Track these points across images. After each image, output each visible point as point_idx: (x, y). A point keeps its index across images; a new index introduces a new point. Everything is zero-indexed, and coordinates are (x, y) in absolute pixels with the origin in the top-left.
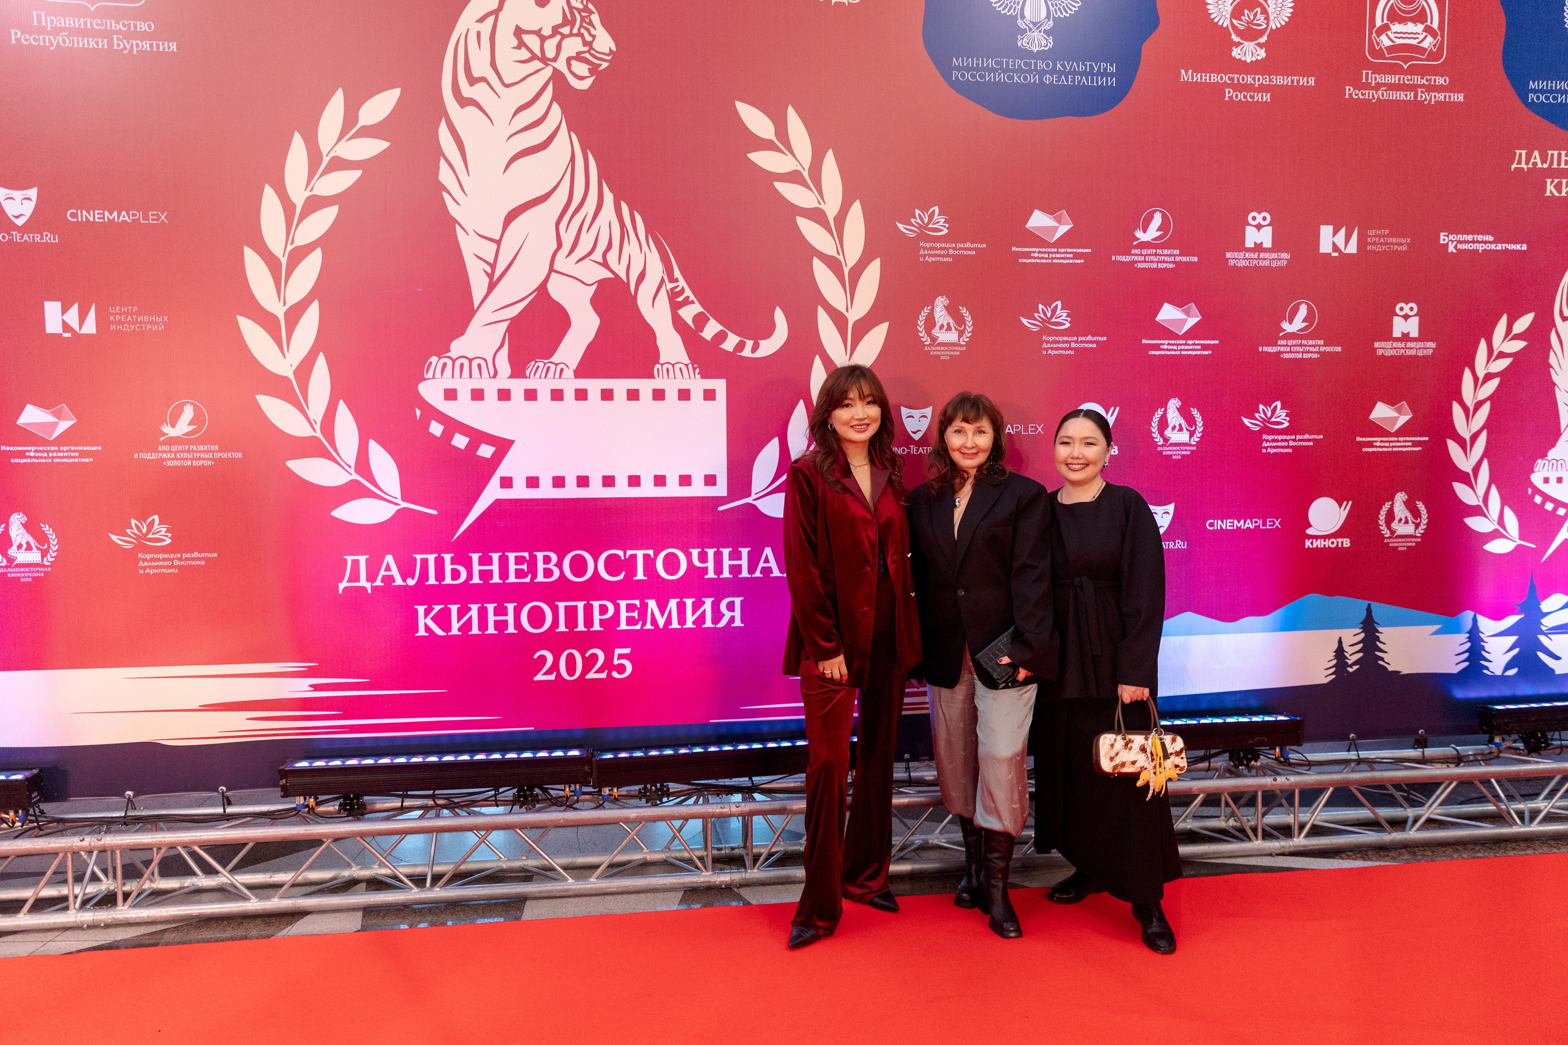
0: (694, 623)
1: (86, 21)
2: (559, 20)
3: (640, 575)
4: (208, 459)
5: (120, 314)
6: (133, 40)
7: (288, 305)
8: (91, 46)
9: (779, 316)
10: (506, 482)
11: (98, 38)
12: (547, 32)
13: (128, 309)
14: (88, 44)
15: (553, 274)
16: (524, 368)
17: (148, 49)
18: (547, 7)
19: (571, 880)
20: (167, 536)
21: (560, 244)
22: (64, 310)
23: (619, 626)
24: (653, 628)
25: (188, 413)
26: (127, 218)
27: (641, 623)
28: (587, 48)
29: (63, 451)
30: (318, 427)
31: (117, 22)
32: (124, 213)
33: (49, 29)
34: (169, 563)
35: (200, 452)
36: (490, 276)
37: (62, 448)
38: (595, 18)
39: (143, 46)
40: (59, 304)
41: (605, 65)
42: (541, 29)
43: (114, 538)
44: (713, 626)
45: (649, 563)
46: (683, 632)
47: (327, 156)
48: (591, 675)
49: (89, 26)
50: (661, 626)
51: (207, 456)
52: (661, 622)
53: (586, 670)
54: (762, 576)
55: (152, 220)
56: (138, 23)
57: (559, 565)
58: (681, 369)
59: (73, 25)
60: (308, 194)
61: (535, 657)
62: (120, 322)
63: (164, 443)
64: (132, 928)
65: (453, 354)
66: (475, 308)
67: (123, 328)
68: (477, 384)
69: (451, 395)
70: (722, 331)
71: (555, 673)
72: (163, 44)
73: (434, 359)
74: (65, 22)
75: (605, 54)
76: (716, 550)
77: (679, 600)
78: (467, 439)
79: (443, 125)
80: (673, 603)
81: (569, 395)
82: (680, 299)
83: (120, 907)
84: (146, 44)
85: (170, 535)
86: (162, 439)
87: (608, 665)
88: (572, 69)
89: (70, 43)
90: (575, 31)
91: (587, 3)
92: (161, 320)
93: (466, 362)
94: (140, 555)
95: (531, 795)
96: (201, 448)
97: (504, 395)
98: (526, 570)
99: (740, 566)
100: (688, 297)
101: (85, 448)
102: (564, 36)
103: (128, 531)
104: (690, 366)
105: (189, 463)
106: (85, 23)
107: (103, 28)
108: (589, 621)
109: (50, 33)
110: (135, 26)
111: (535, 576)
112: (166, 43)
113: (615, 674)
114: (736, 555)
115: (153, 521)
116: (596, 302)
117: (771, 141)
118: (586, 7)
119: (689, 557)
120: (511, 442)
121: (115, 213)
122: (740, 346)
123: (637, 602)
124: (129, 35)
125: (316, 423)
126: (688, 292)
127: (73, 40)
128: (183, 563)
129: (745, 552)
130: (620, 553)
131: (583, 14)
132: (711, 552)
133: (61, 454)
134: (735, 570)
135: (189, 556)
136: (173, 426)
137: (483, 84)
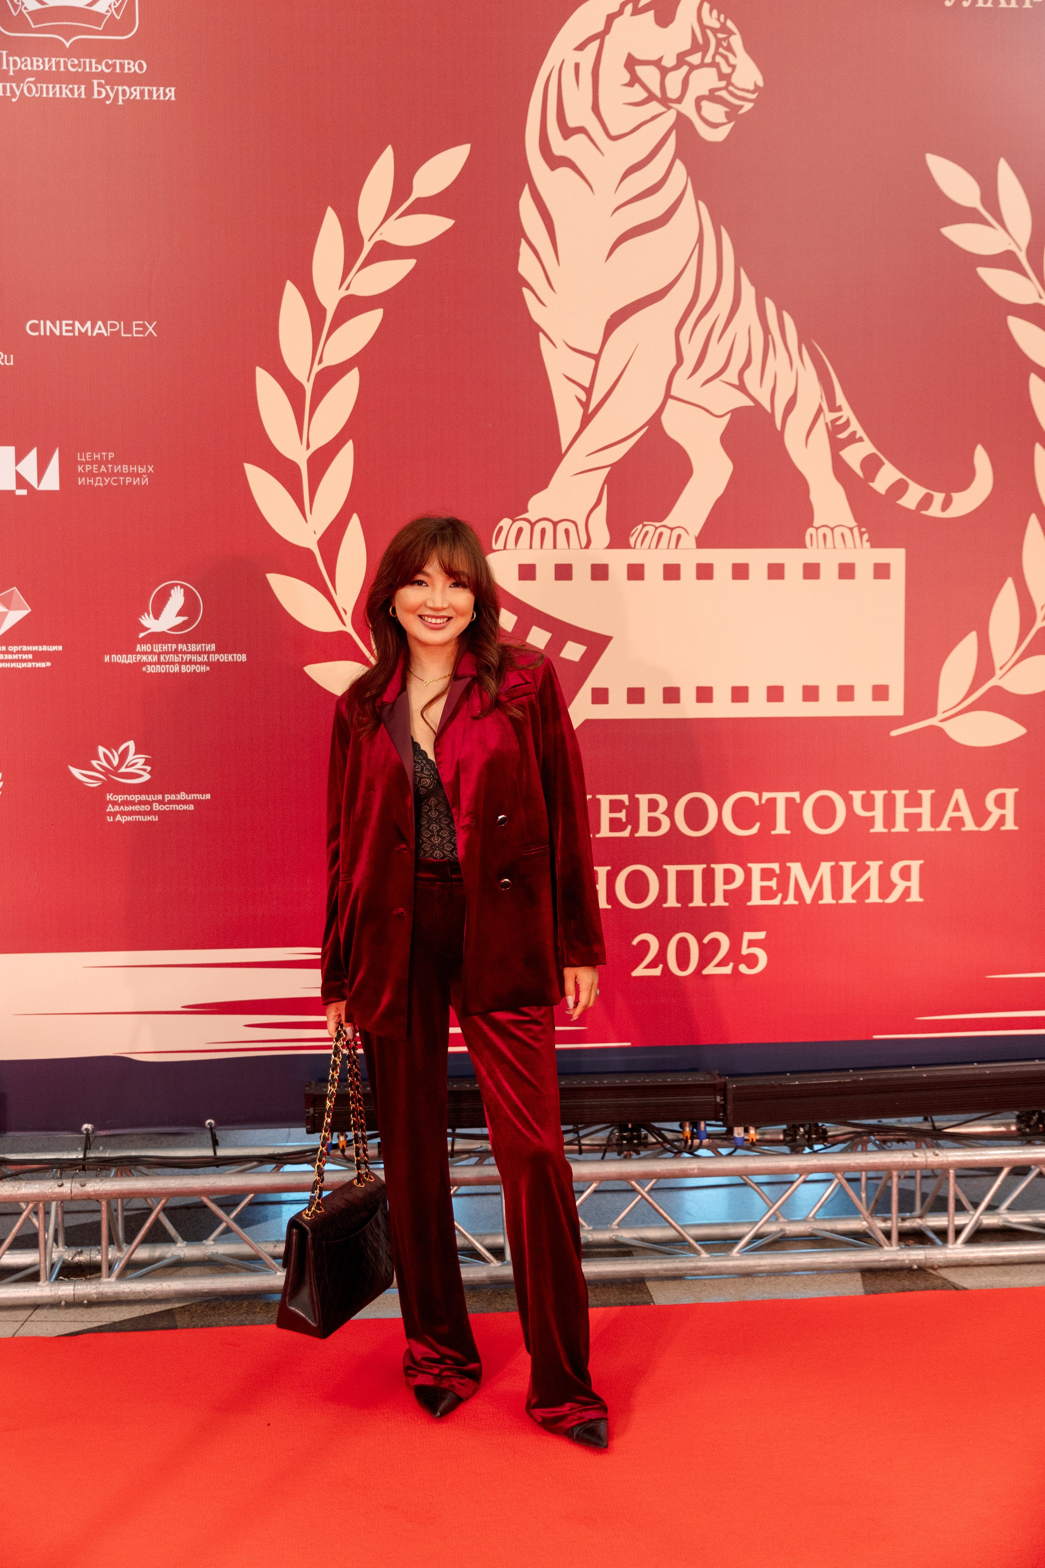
0: (854, 896)
1: (59, 61)
2: (687, 46)
3: (781, 828)
4: (201, 663)
5: (92, 463)
6: (119, 85)
7: (314, 447)
8: (64, 96)
9: (981, 459)
10: (600, 696)
11: (72, 84)
12: (669, 61)
13: (102, 456)
14: (61, 93)
15: (670, 401)
16: (628, 535)
17: (138, 98)
18: (671, 26)
19: (704, 1255)
20: (145, 770)
21: (680, 360)
22: (19, 458)
23: (749, 899)
24: (796, 903)
25: (177, 599)
26: (103, 331)
27: (780, 896)
28: (723, 84)
29: (12, 653)
30: (348, 619)
31: (99, 62)
32: (100, 323)
33: (11, 73)
34: (147, 808)
35: (191, 653)
36: (585, 405)
37: (11, 648)
38: (736, 41)
39: (131, 94)
40: (10, 451)
41: (748, 106)
42: (661, 59)
43: (76, 772)
44: (881, 901)
45: (794, 810)
46: (838, 909)
47: (370, 240)
48: (710, 970)
49: (62, 69)
50: (808, 900)
51: (200, 659)
52: (808, 894)
53: (704, 961)
54: (949, 829)
55: (137, 332)
56: (126, 62)
57: (670, 813)
58: (843, 535)
59: (41, 67)
60: (343, 293)
61: (635, 942)
62: (91, 474)
63: (144, 641)
64: (124, 1308)
65: (532, 515)
66: (564, 450)
67: (95, 482)
68: (563, 559)
69: (527, 572)
70: (901, 480)
71: (661, 966)
72: (158, 90)
73: (505, 523)
74: (32, 65)
75: (748, 91)
76: (886, 792)
77: (833, 863)
78: (547, 636)
79: (526, 195)
80: (825, 869)
81: (688, 572)
82: (843, 436)
83: (104, 1280)
84: (135, 90)
85: (149, 768)
86: (142, 635)
87: (734, 955)
88: (703, 113)
89: (37, 92)
90: (708, 59)
91: (725, 20)
92: (144, 470)
93: (549, 527)
94: (109, 797)
95: (639, 1137)
96: (193, 647)
97: (600, 572)
98: (624, 820)
99: (919, 816)
100: (854, 433)
101: (40, 648)
102: (693, 68)
103: (94, 763)
104: (856, 530)
105: (176, 669)
106: (58, 64)
107: (80, 70)
108: (708, 894)
109: (11, 79)
110: (122, 66)
111: (636, 829)
112: (162, 89)
113: (743, 968)
114: (913, 800)
115: (127, 749)
116: (728, 441)
117: (974, 210)
118: (723, 25)
119: (848, 801)
120: (607, 640)
121: (89, 324)
122: (926, 501)
123: (776, 866)
124: (113, 79)
125: (346, 613)
126: (855, 426)
127: (42, 87)
128: (165, 808)
129: (926, 795)
130: (754, 796)
131: (720, 36)
132: (879, 796)
133: (10, 657)
134: (913, 820)
135: (173, 797)
136: (157, 616)
137: (581, 137)
